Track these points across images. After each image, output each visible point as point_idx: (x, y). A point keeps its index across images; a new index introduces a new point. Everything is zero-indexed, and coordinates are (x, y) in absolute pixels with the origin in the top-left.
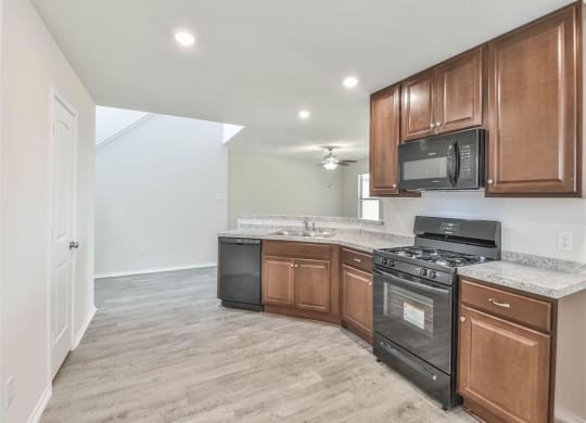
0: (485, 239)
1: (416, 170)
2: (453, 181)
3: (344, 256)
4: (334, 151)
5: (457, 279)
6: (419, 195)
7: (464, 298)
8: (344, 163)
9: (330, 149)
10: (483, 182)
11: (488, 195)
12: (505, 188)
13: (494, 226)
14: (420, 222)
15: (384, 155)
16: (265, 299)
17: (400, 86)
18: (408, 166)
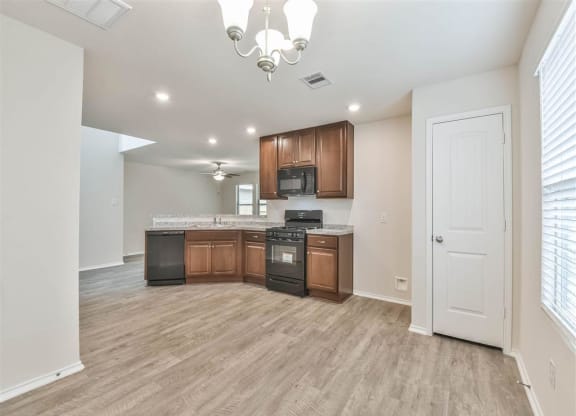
0: (315, 219)
1: (286, 185)
2: (303, 191)
3: (246, 236)
4: (222, 165)
5: (306, 235)
6: (287, 198)
7: (309, 243)
8: (229, 176)
9: (219, 164)
10: (315, 192)
11: (318, 197)
12: (324, 194)
13: (320, 213)
14: (288, 213)
15: (268, 175)
16: (188, 273)
17: (278, 136)
18: (283, 182)
